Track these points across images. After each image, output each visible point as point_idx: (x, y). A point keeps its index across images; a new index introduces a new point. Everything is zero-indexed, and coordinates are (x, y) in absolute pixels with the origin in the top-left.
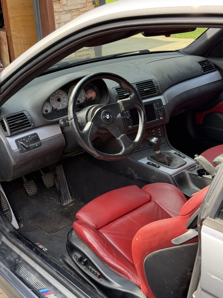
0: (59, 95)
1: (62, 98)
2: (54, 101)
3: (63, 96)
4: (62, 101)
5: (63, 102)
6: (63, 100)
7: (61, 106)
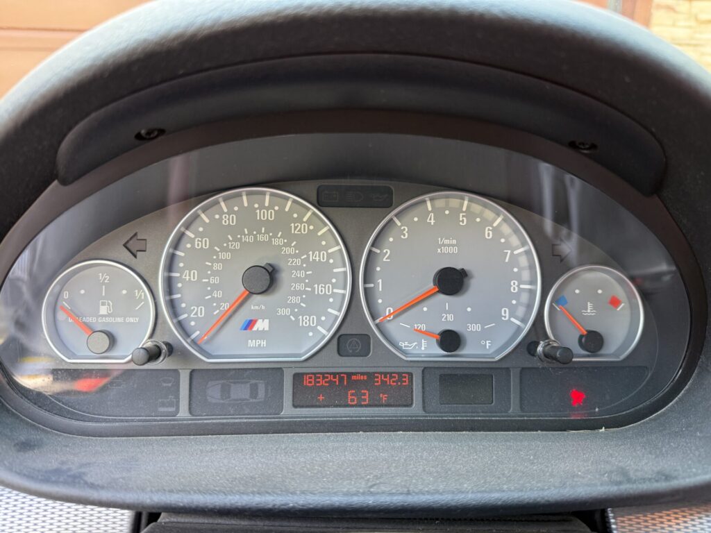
0: (276, 242)
1: (301, 274)
2: (215, 280)
3: (315, 256)
4: (295, 300)
5: (293, 306)
6: (300, 287)
7: (262, 335)
